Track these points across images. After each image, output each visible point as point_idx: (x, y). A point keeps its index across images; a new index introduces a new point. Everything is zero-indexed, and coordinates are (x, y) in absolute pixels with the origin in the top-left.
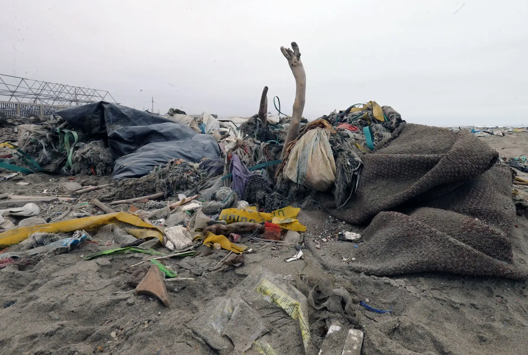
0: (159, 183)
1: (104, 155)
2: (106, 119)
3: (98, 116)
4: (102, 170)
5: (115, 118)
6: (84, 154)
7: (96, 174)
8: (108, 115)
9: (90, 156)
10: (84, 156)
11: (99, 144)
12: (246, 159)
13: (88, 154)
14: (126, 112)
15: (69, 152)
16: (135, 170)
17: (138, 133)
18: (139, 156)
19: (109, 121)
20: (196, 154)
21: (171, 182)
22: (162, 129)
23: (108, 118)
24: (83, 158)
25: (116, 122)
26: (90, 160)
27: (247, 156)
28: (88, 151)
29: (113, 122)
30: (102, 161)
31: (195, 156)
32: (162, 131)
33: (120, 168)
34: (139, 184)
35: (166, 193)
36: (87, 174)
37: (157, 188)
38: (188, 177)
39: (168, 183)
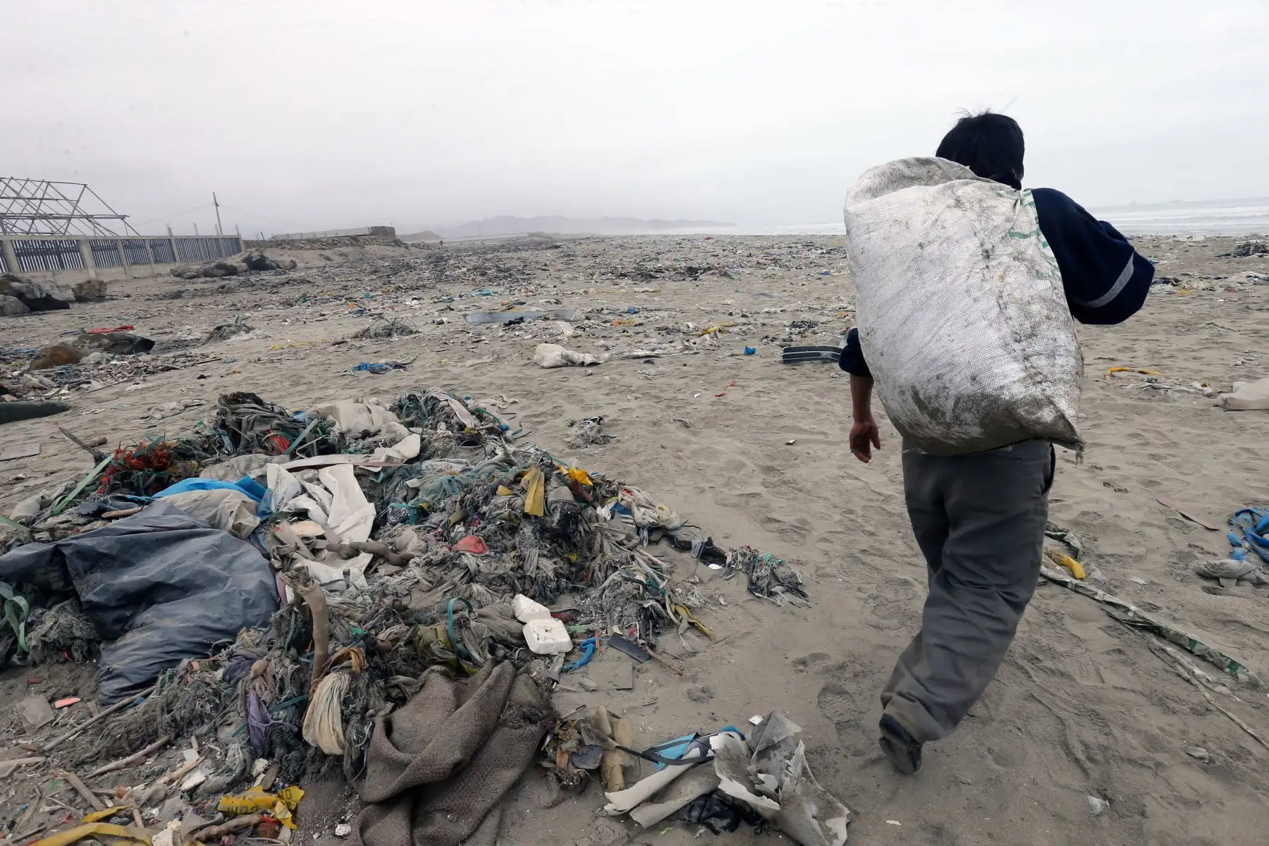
0: (162, 722)
1: (81, 629)
2: (72, 573)
3: (56, 568)
4: (82, 652)
5: (87, 564)
6: (45, 635)
7: (73, 659)
8: (75, 565)
9: (56, 637)
10: (46, 639)
11: (68, 608)
12: (266, 696)
13: (53, 635)
14: (108, 548)
15: (19, 632)
16: (132, 677)
17: (133, 590)
18: (136, 646)
19: (78, 574)
20: (231, 621)
21: (178, 718)
22: (172, 577)
23: (75, 569)
24: (45, 643)
25: (90, 569)
26: (60, 643)
27: (268, 692)
28: (51, 628)
29: (86, 572)
30: (79, 638)
31: (231, 625)
32: (172, 581)
33: (108, 672)
34: (132, 730)
35: (173, 735)
36: (57, 661)
37: (160, 730)
38: (202, 707)
39: (174, 720)
